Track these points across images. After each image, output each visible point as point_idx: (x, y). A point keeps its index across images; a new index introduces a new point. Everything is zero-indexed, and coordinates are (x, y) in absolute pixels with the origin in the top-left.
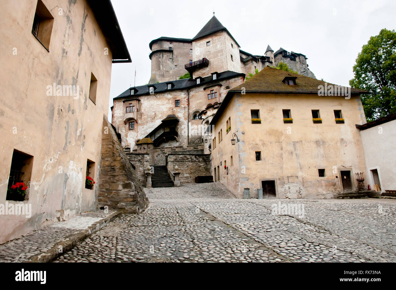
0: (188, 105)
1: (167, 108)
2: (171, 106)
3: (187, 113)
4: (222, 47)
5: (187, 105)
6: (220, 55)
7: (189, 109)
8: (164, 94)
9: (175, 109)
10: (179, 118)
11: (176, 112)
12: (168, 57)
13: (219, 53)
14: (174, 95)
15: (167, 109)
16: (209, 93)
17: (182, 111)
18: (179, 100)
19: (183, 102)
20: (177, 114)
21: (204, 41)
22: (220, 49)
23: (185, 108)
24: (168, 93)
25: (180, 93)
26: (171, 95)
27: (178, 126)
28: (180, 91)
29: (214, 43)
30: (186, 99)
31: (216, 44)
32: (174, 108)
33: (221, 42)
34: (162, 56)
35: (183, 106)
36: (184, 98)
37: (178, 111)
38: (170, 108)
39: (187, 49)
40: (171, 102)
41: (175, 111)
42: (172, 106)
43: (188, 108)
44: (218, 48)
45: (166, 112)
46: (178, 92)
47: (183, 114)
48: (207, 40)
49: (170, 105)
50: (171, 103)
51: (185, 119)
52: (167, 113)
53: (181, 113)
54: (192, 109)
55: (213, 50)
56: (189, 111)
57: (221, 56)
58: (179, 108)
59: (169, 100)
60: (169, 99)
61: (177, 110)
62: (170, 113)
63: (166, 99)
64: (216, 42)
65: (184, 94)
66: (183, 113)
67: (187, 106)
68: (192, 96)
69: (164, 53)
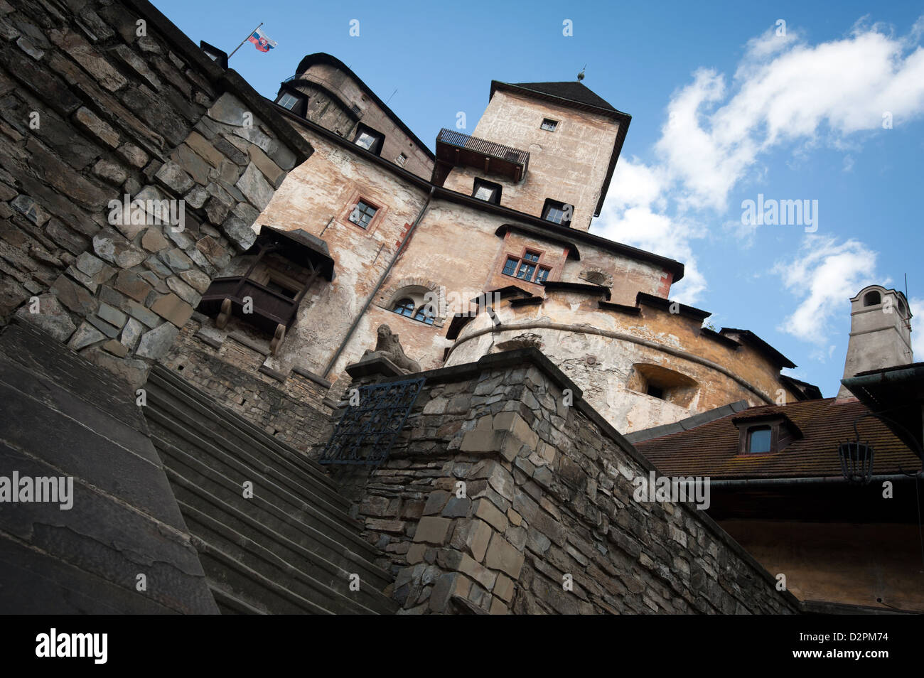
0: (403, 246)
1: (310, 199)
2: (331, 207)
3: (382, 272)
4: (589, 160)
5: (398, 243)
6: (574, 177)
7: (394, 263)
8: (329, 149)
9: (339, 226)
10: (336, 268)
11: (341, 240)
12: (335, 123)
13: (573, 169)
14: (366, 178)
15: (310, 206)
16: (518, 252)
17: (363, 251)
18: (375, 208)
19: (386, 224)
20: (336, 249)
21: (539, 112)
22: (584, 162)
23: (383, 246)
24: (349, 155)
25: (395, 188)
26: (356, 170)
27: (315, 298)
28: (399, 180)
29: (571, 134)
30: (403, 222)
31: (577, 142)
32: (341, 219)
33: (595, 145)
34: (320, 109)
35: (379, 236)
36: (400, 214)
37: (350, 244)
38: (325, 209)
39: (395, 145)
40: (339, 192)
41: (339, 234)
42: (336, 208)
43: (393, 256)
44: (578, 155)
45: (296, 213)
46: (386, 179)
47: (363, 264)
48: (551, 115)
49: (330, 199)
50: (340, 198)
51: (361, 287)
52: (301, 219)
53: (356, 256)
54: (409, 271)
55: (558, 150)
56: (396, 269)
57: (577, 181)
58: (361, 234)
59: (337, 180)
60: (340, 177)
61: (347, 234)
62: (313, 227)
63: (331, 170)
64: (577, 136)
65: (407, 199)
66: (367, 262)
67: (396, 248)
68: (436, 226)
69: (332, 107)
